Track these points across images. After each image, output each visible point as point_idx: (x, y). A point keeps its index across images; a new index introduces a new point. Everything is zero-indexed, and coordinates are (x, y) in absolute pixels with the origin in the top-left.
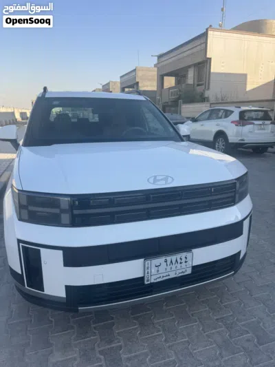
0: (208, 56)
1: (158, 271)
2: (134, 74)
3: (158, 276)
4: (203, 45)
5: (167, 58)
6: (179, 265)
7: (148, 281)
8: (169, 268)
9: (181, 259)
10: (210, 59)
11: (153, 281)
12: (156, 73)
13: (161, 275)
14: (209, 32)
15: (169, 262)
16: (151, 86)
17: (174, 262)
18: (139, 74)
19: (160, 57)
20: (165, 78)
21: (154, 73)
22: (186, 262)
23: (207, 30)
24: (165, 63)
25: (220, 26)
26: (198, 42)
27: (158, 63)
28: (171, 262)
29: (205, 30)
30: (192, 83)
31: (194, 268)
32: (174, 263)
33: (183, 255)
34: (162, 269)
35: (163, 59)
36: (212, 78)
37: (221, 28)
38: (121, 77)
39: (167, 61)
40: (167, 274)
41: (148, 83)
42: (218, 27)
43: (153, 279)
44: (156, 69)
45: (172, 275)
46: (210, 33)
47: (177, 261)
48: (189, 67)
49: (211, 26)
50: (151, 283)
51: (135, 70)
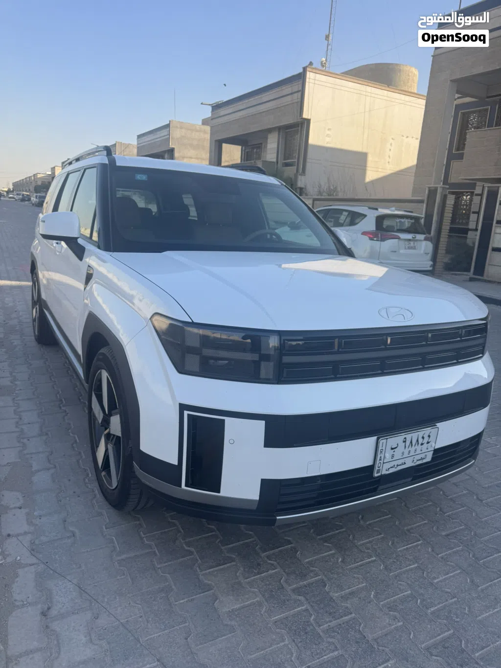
0: (305, 116)
1: (393, 456)
2: (164, 132)
3: (392, 464)
4: (297, 96)
5: (230, 111)
6: (419, 448)
7: (378, 471)
8: (406, 451)
9: (423, 438)
10: (308, 121)
11: (384, 472)
12: (208, 136)
13: (396, 463)
14: (308, 73)
15: (408, 443)
16: (197, 158)
17: (414, 442)
18: (176, 133)
19: (216, 107)
20: (224, 145)
21: (205, 135)
22: (428, 443)
23: (305, 69)
24: (226, 119)
25: (323, 65)
26: (287, 89)
27: (212, 119)
28: (411, 442)
29: (301, 70)
30: (275, 160)
31: (436, 451)
32: (414, 444)
33: (427, 431)
34: (398, 453)
35: (222, 112)
36: (310, 154)
37: (323, 69)
38: (139, 137)
39: (229, 115)
40: (402, 461)
41: (192, 153)
42: (320, 67)
43: (385, 469)
44: (208, 128)
45: (409, 463)
46: (310, 75)
47: (418, 441)
48: (270, 131)
49: (311, 64)
50: (381, 476)
51: (167, 126)
